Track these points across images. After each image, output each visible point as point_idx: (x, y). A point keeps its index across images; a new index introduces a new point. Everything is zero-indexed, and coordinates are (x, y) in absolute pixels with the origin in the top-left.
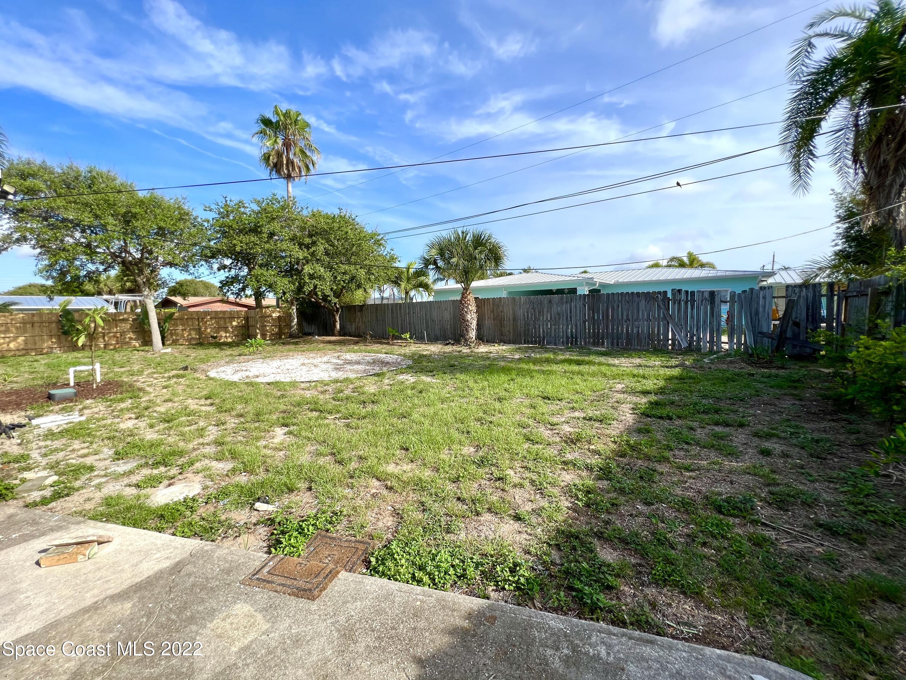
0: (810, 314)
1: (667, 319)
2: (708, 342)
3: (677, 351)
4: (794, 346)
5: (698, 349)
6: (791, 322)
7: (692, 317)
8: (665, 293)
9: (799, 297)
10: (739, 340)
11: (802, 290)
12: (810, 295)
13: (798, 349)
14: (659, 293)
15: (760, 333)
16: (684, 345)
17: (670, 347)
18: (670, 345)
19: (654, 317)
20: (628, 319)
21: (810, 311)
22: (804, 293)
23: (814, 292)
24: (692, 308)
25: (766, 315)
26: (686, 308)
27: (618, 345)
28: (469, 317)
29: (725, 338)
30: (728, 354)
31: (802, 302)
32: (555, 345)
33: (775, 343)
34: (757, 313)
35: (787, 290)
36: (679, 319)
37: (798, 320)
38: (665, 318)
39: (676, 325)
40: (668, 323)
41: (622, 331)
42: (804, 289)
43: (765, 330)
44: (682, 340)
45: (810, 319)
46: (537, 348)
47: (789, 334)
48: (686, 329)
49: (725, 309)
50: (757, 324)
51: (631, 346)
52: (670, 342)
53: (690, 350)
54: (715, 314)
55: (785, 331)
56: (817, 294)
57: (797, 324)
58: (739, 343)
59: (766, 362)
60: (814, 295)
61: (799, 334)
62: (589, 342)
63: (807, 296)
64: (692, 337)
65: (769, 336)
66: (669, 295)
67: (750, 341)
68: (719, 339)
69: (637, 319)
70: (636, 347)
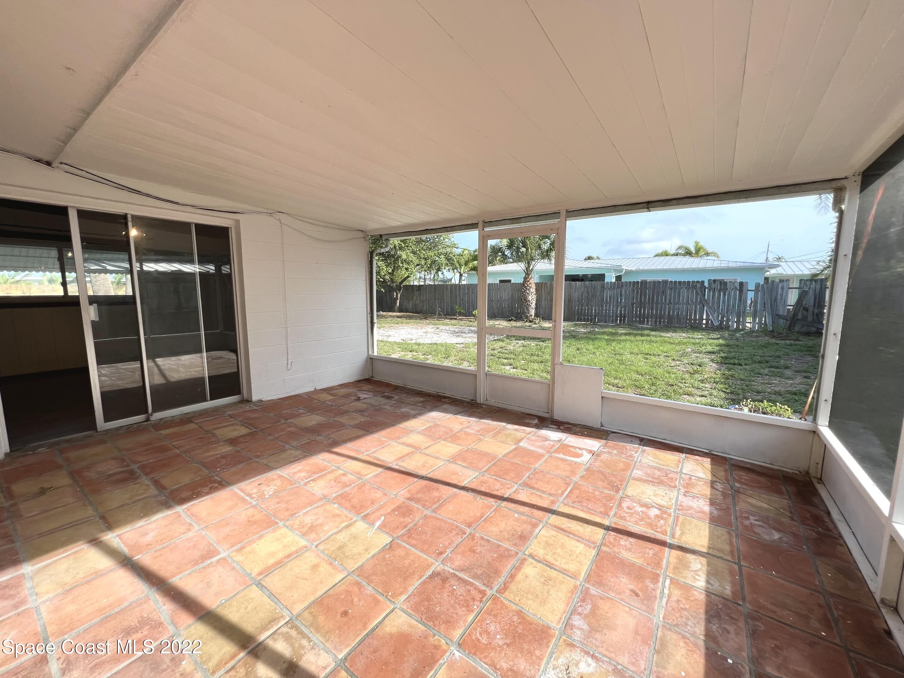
0: (817, 301)
1: (703, 303)
2: (736, 322)
3: (710, 328)
4: (803, 326)
5: (727, 328)
6: (802, 308)
7: (724, 302)
8: (703, 282)
9: (809, 288)
10: (760, 320)
11: (812, 283)
12: (818, 287)
13: (805, 328)
14: (698, 282)
15: (777, 315)
16: (716, 323)
17: (704, 326)
18: (704, 324)
19: (692, 301)
20: (670, 302)
21: (817, 299)
22: (813, 286)
23: (821, 284)
24: (724, 295)
25: (783, 301)
26: (720, 295)
27: (660, 323)
28: (530, 298)
29: (749, 319)
30: (752, 331)
31: (811, 293)
32: (605, 322)
33: (788, 323)
34: (776, 300)
35: (800, 283)
36: (713, 303)
37: (807, 306)
38: (701, 302)
39: (709, 307)
40: (704, 306)
41: (665, 313)
42: (814, 283)
43: (781, 313)
44: (714, 320)
45: (816, 305)
46: (589, 325)
47: (800, 316)
48: (718, 311)
49: (751, 295)
50: (775, 308)
51: (672, 324)
52: (704, 322)
53: (720, 328)
54: (742, 299)
55: (797, 315)
56: (823, 286)
57: (806, 310)
58: (760, 323)
59: (784, 336)
60: (821, 288)
61: (807, 316)
62: (636, 321)
63: (816, 287)
64: (722, 318)
65: (784, 318)
66: (706, 284)
67: (769, 321)
68: (744, 320)
69: (678, 303)
70: (675, 325)
